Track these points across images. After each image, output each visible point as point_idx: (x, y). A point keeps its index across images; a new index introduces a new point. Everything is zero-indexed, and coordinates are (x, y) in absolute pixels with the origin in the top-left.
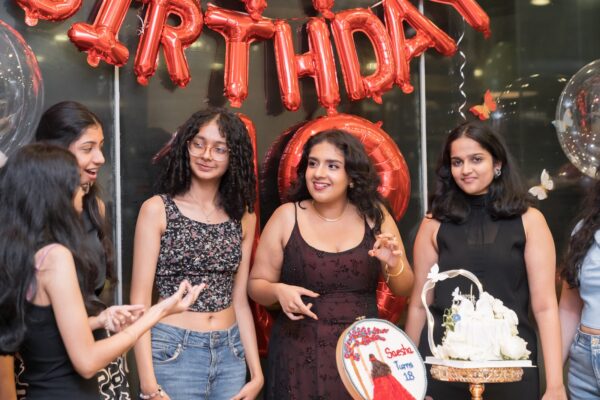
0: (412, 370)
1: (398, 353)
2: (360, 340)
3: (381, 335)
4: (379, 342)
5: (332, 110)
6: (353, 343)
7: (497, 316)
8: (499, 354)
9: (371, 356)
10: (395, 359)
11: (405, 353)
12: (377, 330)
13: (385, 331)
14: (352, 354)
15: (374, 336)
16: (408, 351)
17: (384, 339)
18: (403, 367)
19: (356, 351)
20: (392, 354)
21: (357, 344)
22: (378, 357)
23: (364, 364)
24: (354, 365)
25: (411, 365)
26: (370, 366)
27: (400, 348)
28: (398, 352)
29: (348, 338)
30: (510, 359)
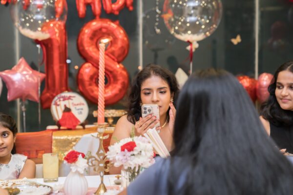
0: (82, 111)
1: (78, 105)
2: (62, 99)
3: (71, 98)
4: (70, 101)
5: (98, 17)
10: (75, 106)
11: (80, 105)
13: (74, 97)
14: (56, 104)
15: (69, 98)
16: (83, 104)
18: (78, 109)
19: (58, 103)
21: (60, 101)
22: (68, 106)
24: (56, 107)
25: (82, 109)
26: (63, 108)
27: (79, 103)
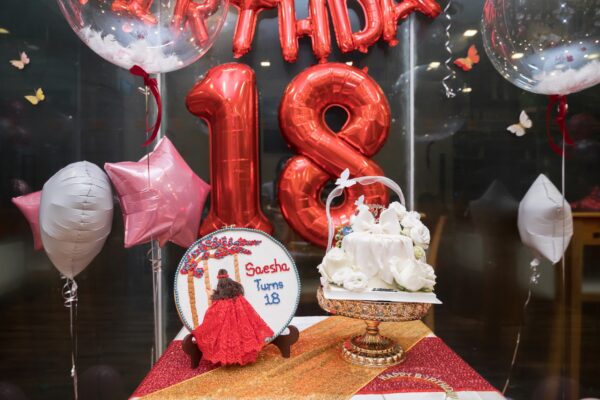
0: (279, 291)
1: (265, 270)
2: (212, 252)
3: (246, 247)
4: (241, 257)
5: (323, 60)
6: (202, 254)
7: (405, 231)
8: (390, 282)
9: (222, 273)
10: (256, 277)
11: (275, 271)
12: (243, 242)
13: (255, 243)
14: (192, 269)
15: (239, 247)
16: (284, 268)
17: (249, 253)
18: (267, 287)
19: (201, 265)
20: (255, 270)
21: (206, 257)
23: (207, 282)
24: (190, 282)
25: (280, 285)
27: (270, 264)
28: (266, 268)
29: (196, 248)
30: (404, 290)
